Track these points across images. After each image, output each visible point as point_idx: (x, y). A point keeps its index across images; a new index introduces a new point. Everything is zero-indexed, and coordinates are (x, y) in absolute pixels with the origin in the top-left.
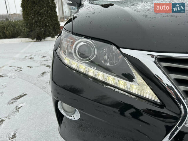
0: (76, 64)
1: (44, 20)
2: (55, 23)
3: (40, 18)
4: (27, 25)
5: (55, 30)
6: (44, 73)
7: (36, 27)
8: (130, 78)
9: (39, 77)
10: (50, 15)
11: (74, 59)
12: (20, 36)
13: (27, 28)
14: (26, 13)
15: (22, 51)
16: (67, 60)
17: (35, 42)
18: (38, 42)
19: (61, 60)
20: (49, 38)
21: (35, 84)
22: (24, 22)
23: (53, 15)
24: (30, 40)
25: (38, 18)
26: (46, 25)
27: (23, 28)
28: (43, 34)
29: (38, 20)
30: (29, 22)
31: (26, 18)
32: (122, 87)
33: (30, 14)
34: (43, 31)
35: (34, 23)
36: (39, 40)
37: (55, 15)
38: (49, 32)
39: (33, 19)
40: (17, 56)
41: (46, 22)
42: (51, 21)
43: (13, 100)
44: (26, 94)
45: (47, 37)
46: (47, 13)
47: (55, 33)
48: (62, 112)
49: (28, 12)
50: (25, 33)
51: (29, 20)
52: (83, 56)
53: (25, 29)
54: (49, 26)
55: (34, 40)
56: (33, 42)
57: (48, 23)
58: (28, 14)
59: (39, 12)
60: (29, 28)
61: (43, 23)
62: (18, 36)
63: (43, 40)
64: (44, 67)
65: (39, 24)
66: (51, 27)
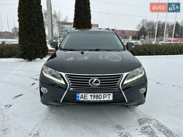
0: (48, 76)
1: (35, 45)
2: (44, 48)
3: (32, 44)
4: (22, 48)
5: (44, 53)
6: (33, 84)
7: (29, 50)
8: (60, 79)
9: (30, 86)
10: (40, 42)
11: (47, 74)
12: (15, 57)
13: (22, 51)
14: (22, 39)
15: (17, 69)
16: (45, 75)
17: (26, 61)
18: (29, 61)
19: (43, 75)
20: (39, 59)
21: (28, 90)
22: (19, 46)
23: (43, 42)
24: (23, 60)
25: (31, 44)
26: (37, 49)
27: (18, 51)
28: (33, 56)
29: (31, 45)
30: (23, 47)
31: (21, 43)
32: (56, 81)
33: (25, 41)
34: (34, 53)
35: (27, 47)
36: (30, 60)
37: (45, 41)
38: (39, 54)
39: (27, 44)
40: (14, 72)
41: (37, 47)
42: (41, 46)
43: (15, 97)
44: (22, 95)
45: (37, 58)
46: (38, 40)
47: (44, 55)
48: (42, 91)
49: (23, 39)
50: (19, 55)
51: (23, 44)
52: (50, 73)
53: (20, 51)
54: (39, 50)
55: (25, 60)
56: (25, 62)
57: (39, 47)
58: (23, 40)
59: (32, 39)
60: (23, 51)
61: (34, 47)
62: (13, 56)
63: (33, 60)
64: (34, 80)
65: (31, 48)
66: (41, 51)
